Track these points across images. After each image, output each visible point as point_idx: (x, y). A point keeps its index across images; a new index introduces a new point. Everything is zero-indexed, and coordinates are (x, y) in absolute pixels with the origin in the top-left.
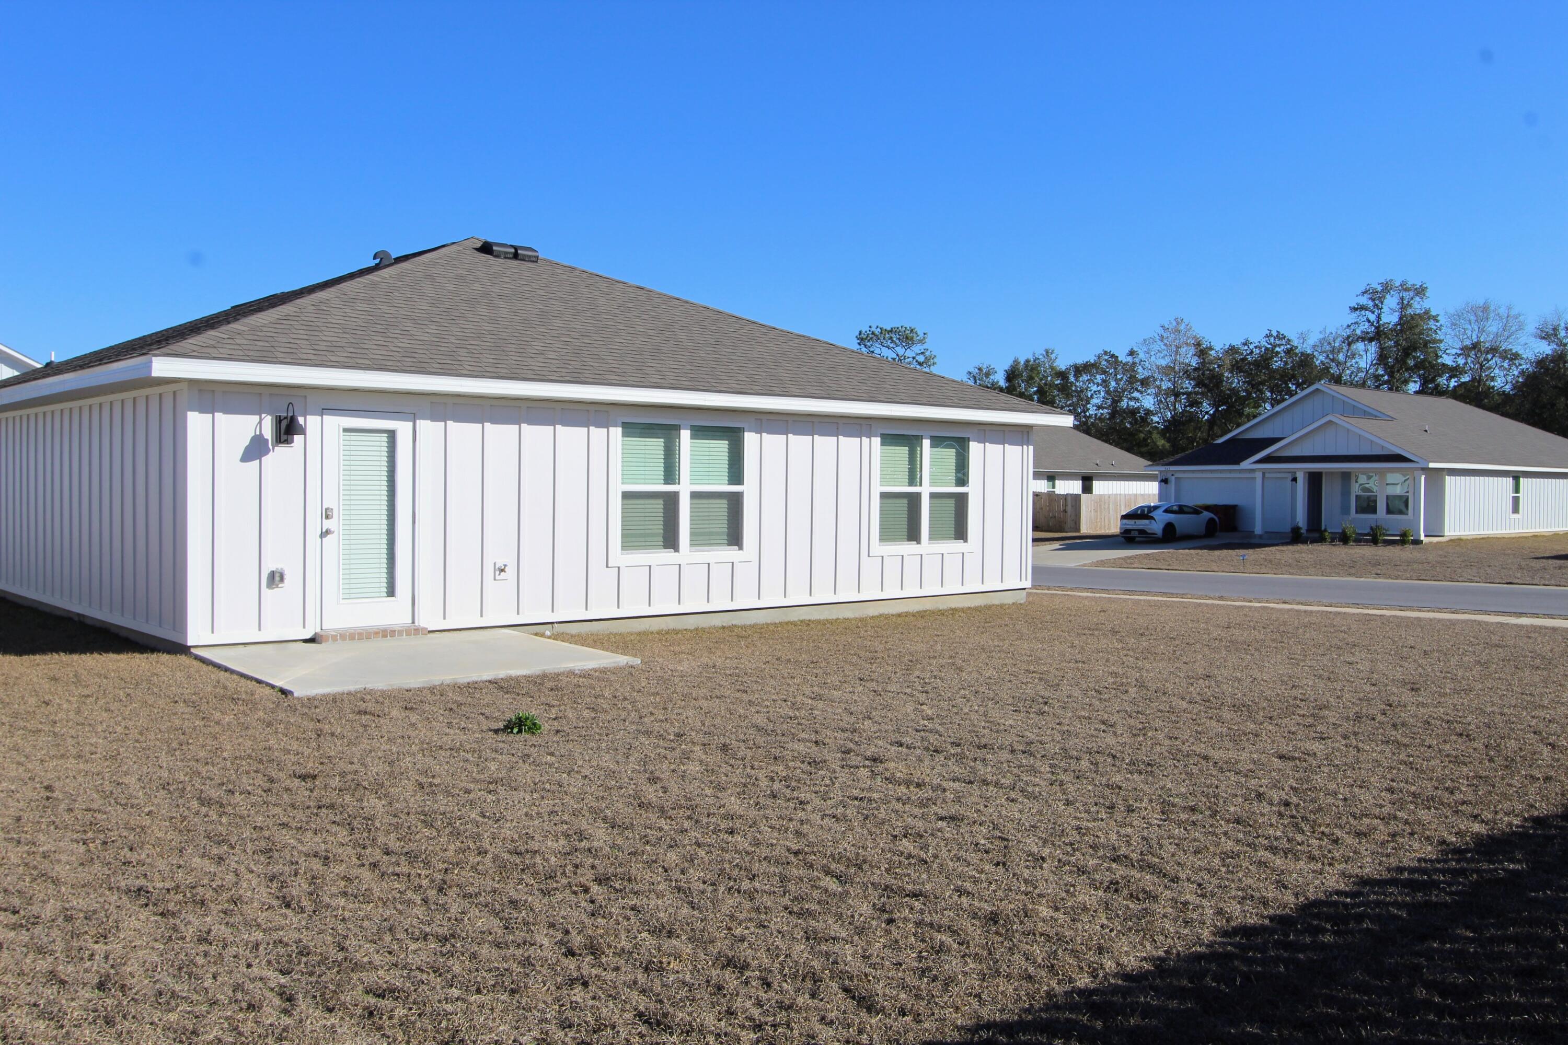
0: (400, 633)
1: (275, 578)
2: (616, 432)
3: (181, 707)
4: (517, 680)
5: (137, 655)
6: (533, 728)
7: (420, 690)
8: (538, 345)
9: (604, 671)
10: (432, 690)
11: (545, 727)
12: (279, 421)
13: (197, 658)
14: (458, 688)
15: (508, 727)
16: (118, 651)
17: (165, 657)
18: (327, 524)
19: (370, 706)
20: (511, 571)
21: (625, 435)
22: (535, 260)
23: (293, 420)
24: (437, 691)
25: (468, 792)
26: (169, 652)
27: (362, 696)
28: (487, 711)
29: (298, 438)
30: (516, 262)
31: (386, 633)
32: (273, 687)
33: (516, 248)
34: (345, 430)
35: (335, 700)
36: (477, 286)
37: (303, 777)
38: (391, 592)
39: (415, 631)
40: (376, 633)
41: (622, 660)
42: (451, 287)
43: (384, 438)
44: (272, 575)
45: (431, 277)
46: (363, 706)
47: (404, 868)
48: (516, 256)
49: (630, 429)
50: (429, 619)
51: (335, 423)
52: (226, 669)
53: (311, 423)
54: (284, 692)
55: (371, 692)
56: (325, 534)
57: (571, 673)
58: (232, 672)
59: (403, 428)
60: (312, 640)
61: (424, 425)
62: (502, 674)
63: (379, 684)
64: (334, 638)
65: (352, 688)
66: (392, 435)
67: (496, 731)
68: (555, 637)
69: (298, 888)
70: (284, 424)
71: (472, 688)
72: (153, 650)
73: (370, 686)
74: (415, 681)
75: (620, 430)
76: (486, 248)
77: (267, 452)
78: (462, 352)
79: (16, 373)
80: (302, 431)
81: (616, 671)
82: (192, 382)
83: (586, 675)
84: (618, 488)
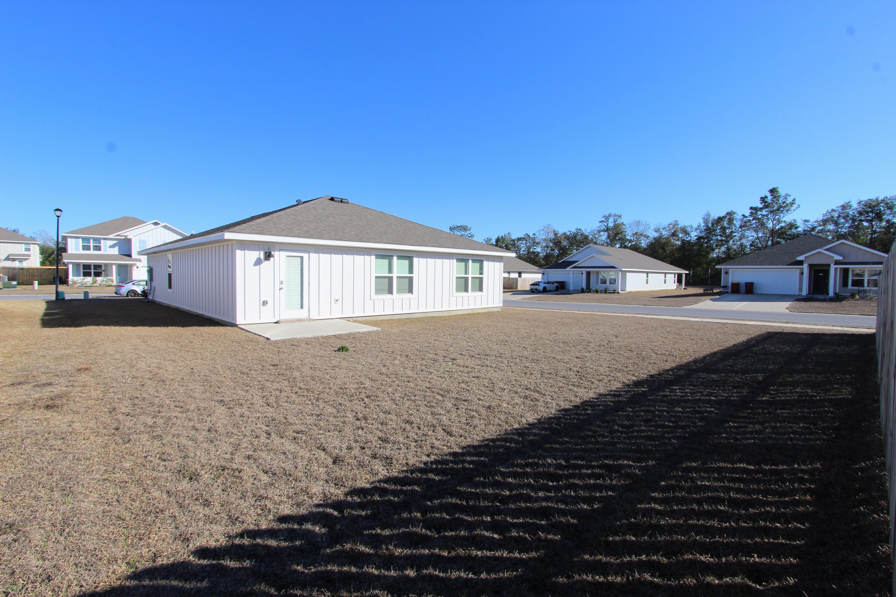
0: (305, 320)
1: (265, 303)
2: (373, 257)
3: (235, 344)
4: (342, 335)
5: (221, 327)
6: (347, 350)
7: (311, 338)
8: (348, 230)
9: (369, 332)
10: (315, 338)
11: (351, 349)
12: (266, 253)
13: (240, 328)
14: (323, 337)
15: (339, 350)
16: (215, 326)
17: (229, 328)
18: (281, 286)
19: (295, 343)
20: (340, 301)
21: (376, 258)
22: (348, 203)
23: (270, 253)
24: (317, 339)
25: (326, 370)
26: (231, 326)
27: (293, 340)
28: (332, 345)
29: (272, 259)
30: (341, 204)
31: (300, 320)
32: (264, 337)
33: (342, 199)
34: (287, 256)
35: (284, 341)
36: (329, 211)
37: (274, 366)
38: (302, 307)
39: (310, 320)
40: (297, 320)
41: (375, 329)
42: (321, 211)
43: (299, 259)
44: (264, 302)
45: (315, 208)
46: (293, 343)
47: (305, 394)
48: (342, 202)
49: (378, 256)
50: (314, 316)
51: (284, 254)
52: (249, 332)
53: (276, 254)
54: (268, 339)
55: (295, 339)
56: (281, 289)
57: (359, 333)
58: (251, 332)
59: (305, 256)
60: (277, 323)
61: (312, 255)
62: (337, 333)
63: (298, 336)
64: (284, 322)
65: (289, 337)
66: (302, 258)
67: (335, 351)
68: (354, 321)
69: (272, 400)
70: (267, 254)
71: (327, 337)
72: (226, 326)
73: (295, 337)
74: (309, 336)
75: (374, 257)
76: (332, 199)
77: (262, 263)
78: (324, 232)
79: (181, 238)
80: (273, 256)
81: (373, 332)
82: (238, 241)
83: (364, 333)
84: (374, 275)
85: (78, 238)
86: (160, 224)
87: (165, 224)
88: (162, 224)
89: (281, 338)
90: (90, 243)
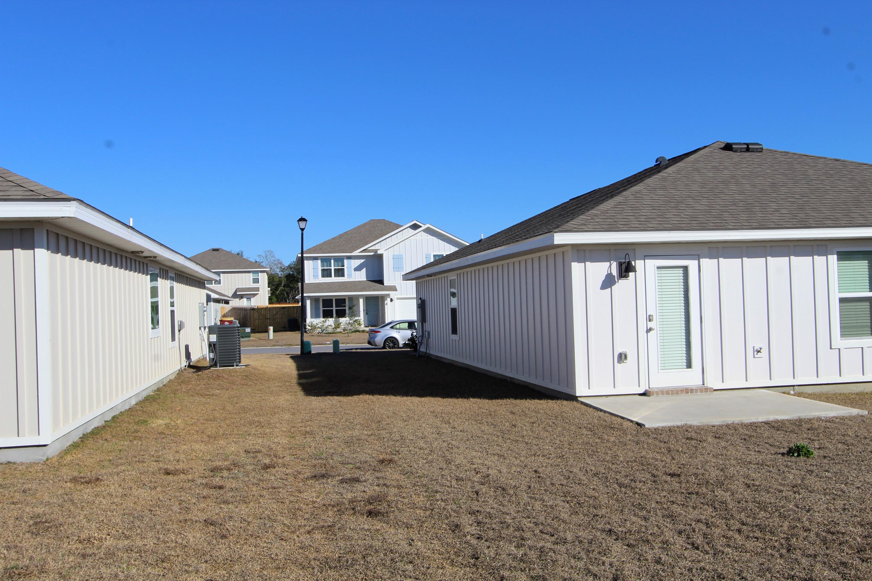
0: (696, 390)
1: (622, 357)
2: (833, 258)
3: (585, 432)
4: (783, 422)
5: (550, 401)
6: (808, 454)
7: (721, 426)
8: (774, 206)
9: (843, 418)
10: (728, 426)
11: (816, 453)
12: (620, 265)
13: (583, 403)
14: (748, 426)
15: (790, 452)
16: (540, 399)
17: (565, 402)
18: (650, 325)
19: (694, 435)
20: (765, 352)
21: (839, 259)
22: (761, 150)
23: (629, 263)
24: (733, 428)
25: (781, 491)
26: (567, 400)
27: (686, 429)
28: (770, 441)
29: (631, 274)
30: (748, 154)
31: (688, 391)
32: (632, 421)
33: (748, 145)
34: (658, 268)
35: (671, 430)
36: (726, 172)
37: (672, 475)
38: (689, 365)
39: (707, 390)
40: (682, 391)
41: (854, 411)
42: (710, 174)
43: (681, 271)
44: (620, 355)
45: (697, 170)
46: (689, 435)
47: (758, 534)
48: (748, 150)
49: (843, 256)
50: (714, 382)
51: (652, 264)
52: (601, 410)
53: (639, 264)
54: (638, 424)
55: (690, 427)
56: (649, 330)
57: (819, 419)
58: (605, 412)
59: (692, 264)
60: (644, 394)
61: (705, 262)
62: (771, 418)
63: (695, 422)
64: (657, 393)
65: (679, 424)
66: (685, 269)
67: (783, 454)
68: (799, 395)
69: (699, 540)
70: (624, 267)
71: (753, 426)
72: (558, 399)
73: (689, 423)
74: (717, 421)
75: (835, 256)
76: (728, 147)
77: (614, 283)
78: (726, 215)
80: (634, 270)
81: (851, 418)
82: (573, 246)
83: (830, 420)
84: (836, 296)
85: (316, 258)
86: (421, 227)
87: (428, 225)
88: (424, 227)
89: (664, 424)
90: (331, 266)
